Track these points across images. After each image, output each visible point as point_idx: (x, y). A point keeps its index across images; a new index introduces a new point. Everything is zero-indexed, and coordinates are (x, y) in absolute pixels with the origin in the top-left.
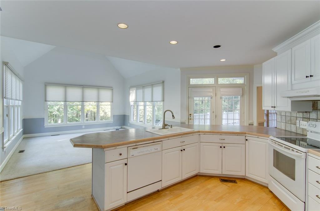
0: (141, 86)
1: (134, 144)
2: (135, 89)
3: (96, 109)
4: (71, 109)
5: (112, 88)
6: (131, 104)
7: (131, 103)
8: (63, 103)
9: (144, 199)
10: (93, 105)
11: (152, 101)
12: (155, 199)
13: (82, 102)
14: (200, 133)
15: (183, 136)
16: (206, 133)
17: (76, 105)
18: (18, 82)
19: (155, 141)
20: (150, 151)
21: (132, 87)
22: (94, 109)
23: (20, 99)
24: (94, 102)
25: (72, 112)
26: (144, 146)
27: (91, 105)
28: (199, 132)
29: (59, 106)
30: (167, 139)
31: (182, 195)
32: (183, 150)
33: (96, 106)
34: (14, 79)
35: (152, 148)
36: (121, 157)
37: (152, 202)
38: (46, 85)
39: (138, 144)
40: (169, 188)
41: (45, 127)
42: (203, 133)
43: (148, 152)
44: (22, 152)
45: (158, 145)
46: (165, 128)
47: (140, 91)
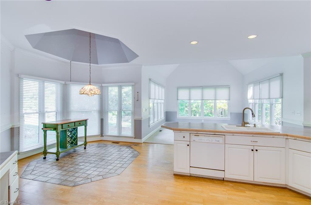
0: (257, 82)
1: (196, 132)
2: (253, 85)
3: (226, 106)
4: (206, 106)
5: (229, 87)
6: (249, 102)
7: (249, 100)
8: (200, 101)
9: (207, 179)
10: (224, 103)
11: (269, 98)
12: (215, 183)
13: (202, 100)
14: (288, 137)
15: (254, 135)
16: (297, 139)
17: (209, 103)
18: (160, 89)
19: (216, 133)
20: (211, 141)
21: (250, 83)
22: (225, 106)
23: (163, 99)
24: (224, 101)
25: (206, 108)
26: (204, 136)
27: (222, 103)
28: (287, 135)
29: (196, 103)
30: (232, 134)
31: (245, 192)
32: (255, 151)
33: (227, 104)
34: (157, 87)
35: (213, 139)
36: (184, 139)
37: (211, 184)
38: (178, 89)
39: (199, 133)
40: (236, 183)
41: (177, 118)
42: (294, 138)
43: (209, 141)
44: (160, 131)
45: (220, 138)
46: (244, 126)
47: (257, 87)
